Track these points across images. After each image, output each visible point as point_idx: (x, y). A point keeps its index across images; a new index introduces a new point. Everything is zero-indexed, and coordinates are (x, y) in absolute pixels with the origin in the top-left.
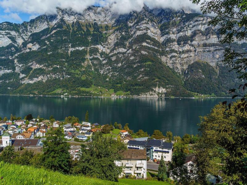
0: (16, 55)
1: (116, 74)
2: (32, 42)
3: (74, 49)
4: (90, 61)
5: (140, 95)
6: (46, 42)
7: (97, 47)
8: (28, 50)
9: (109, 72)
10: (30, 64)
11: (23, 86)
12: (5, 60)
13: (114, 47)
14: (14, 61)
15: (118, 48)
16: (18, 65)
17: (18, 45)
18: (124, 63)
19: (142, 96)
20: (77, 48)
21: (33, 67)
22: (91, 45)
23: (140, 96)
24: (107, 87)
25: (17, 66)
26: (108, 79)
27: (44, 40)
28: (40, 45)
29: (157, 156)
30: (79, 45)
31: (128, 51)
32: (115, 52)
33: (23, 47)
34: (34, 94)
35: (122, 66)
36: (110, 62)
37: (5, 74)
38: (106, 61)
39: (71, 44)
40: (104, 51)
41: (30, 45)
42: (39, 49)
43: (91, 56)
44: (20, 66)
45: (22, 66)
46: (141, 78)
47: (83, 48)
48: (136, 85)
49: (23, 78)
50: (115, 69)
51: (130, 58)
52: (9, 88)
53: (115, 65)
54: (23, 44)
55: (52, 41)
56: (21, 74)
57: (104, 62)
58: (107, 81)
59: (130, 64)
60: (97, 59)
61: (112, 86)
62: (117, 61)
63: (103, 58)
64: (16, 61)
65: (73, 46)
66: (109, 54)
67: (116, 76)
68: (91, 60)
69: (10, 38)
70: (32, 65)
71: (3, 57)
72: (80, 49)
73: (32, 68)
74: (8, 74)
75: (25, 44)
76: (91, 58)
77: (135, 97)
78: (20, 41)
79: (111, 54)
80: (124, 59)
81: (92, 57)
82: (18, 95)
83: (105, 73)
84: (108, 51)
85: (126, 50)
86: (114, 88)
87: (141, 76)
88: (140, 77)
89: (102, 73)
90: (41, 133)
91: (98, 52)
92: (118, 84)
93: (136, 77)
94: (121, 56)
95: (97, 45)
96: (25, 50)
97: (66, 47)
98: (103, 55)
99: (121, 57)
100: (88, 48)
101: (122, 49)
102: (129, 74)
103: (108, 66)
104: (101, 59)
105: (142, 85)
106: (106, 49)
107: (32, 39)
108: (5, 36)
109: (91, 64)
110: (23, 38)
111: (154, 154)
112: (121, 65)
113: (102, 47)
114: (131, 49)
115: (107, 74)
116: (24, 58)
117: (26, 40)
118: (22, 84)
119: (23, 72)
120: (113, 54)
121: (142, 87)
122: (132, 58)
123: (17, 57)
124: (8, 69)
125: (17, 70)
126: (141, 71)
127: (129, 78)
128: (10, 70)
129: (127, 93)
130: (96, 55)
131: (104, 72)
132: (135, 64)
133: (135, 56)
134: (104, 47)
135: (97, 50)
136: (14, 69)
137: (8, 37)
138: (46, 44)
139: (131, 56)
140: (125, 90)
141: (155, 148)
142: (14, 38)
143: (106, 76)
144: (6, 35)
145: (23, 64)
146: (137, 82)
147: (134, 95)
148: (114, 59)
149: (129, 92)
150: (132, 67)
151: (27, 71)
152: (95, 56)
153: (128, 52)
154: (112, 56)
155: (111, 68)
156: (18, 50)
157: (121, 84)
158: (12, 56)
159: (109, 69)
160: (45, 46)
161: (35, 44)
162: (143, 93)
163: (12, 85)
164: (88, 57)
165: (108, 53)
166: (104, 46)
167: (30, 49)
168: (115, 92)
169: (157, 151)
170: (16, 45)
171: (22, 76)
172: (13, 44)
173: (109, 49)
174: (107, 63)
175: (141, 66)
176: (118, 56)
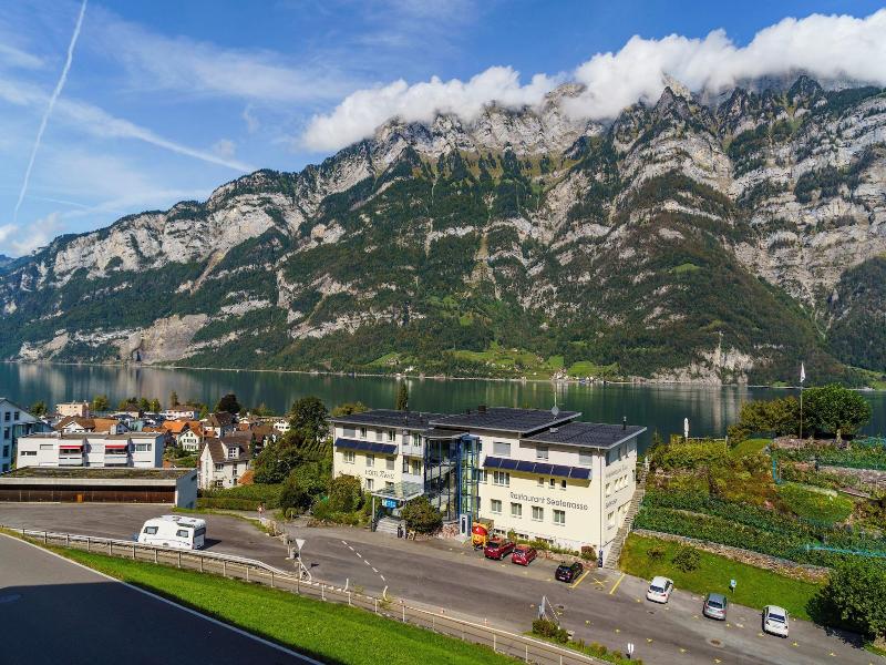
0: (284, 259)
1: (574, 308)
2: (324, 221)
3: (441, 235)
4: (490, 270)
5: (653, 377)
6: (363, 216)
7: (511, 225)
8: (314, 244)
9: (550, 304)
10: (316, 283)
11: (293, 346)
12: (254, 273)
13: (568, 223)
14: (275, 277)
15: (581, 224)
16: (286, 285)
17: (290, 232)
18: (598, 271)
19: (661, 381)
20: (451, 231)
21: (322, 290)
22: (492, 221)
23: (653, 380)
24: (540, 348)
25: (283, 287)
26: (544, 326)
27: (358, 212)
28: (345, 227)
29: (506, 506)
30: (457, 223)
31: (613, 234)
32: (571, 237)
33: (302, 237)
34: (321, 368)
35: (594, 280)
36: (553, 271)
37: (251, 312)
38: (541, 268)
39: (432, 220)
40: (534, 236)
41: (319, 230)
42: (342, 237)
43: (492, 253)
44: (291, 288)
45: (295, 289)
46: (657, 318)
47: (469, 229)
48: (642, 341)
49: (297, 322)
50: (568, 293)
51: (621, 255)
52: (258, 351)
53: (570, 278)
54: (302, 226)
55: (378, 212)
56: (291, 312)
57: (534, 271)
58: (541, 332)
59: (619, 274)
60: (512, 262)
61: (559, 345)
62: (575, 268)
63: (531, 260)
64: (280, 275)
65: (438, 226)
66: (550, 245)
67: (571, 315)
68: (492, 265)
69: (269, 212)
70: (321, 285)
71: (250, 267)
72: (459, 232)
73: (321, 294)
74: (258, 311)
75: (306, 228)
76: (492, 258)
77: (636, 381)
78: (295, 220)
79: (555, 246)
80: (602, 260)
81: (496, 255)
82: (280, 371)
83: (537, 306)
84: (549, 236)
85: (607, 230)
86: (563, 354)
87: (658, 310)
88: (654, 315)
89: (526, 305)
90: (195, 437)
91: (516, 239)
92: (577, 338)
93: (641, 315)
94: (589, 251)
95: (511, 217)
96: (307, 242)
97: (418, 231)
98: (530, 248)
99: (590, 254)
100: (485, 229)
101: (593, 226)
102: (614, 306)
103: (547, 283)
104: (525, 262)
105: (663, 343)
106: (542, 229)
107: (327, 211)
108: (257, 208)
109: (493, 279)
110: (303, 212)
111: (488, 489)
112: (588, 278)
113: (528, 226)
114: (622, 227)
115: (541, 309)
116: (303, 268)
117: (311, 216)
118: (292, 341)
119: (295, 306)
120: (562, 243)
121: (661, 349)
122: (628, 253)
123: (283, 265)
124: (260, 299)
125: (283, 300)
126: (657, 295)
127: (615, 321)
128: (264, 302)
129: (609, 368)
130: (509, 249)
131: (533, 304)
132: (636, 271)
133: (637, 245)
134: (536, 225)
135: (512, 234)
136: (274, 298)
137: (266, 212)
138: (362, 224)
139: (622, 248)
140: (601, 358)
141: (489, 446)
142: (279, 212)
143: (539, 316)
144: (260, 205)
145: (298, 282)
146: (645, 331)
147: (632, 374)
148: (565, 259)
149: (614, 367)
150: (627, 284)
151: (306, 302)
152: (506, 255)
153: (615, 234)
154: (561, 251)
155: (555, 289)
156: (288, 244)
157: (588, 338)
158: (273, 261)
159: (551, 292)
160: (357, 228)
161: (332, 227)
162: (663, 370)
163: (266, 343)
164: (482, 255)
165: (546, 243)
166: (535, 220)
167: (319, 239)
168: (567, 365)
169: (503, 468)
170: (284, 232)
171: (293, 316)
172: (277, 228)
173: (551, 228)
174: (542, 275)
175: (657, 278)
176: (579, 250)
